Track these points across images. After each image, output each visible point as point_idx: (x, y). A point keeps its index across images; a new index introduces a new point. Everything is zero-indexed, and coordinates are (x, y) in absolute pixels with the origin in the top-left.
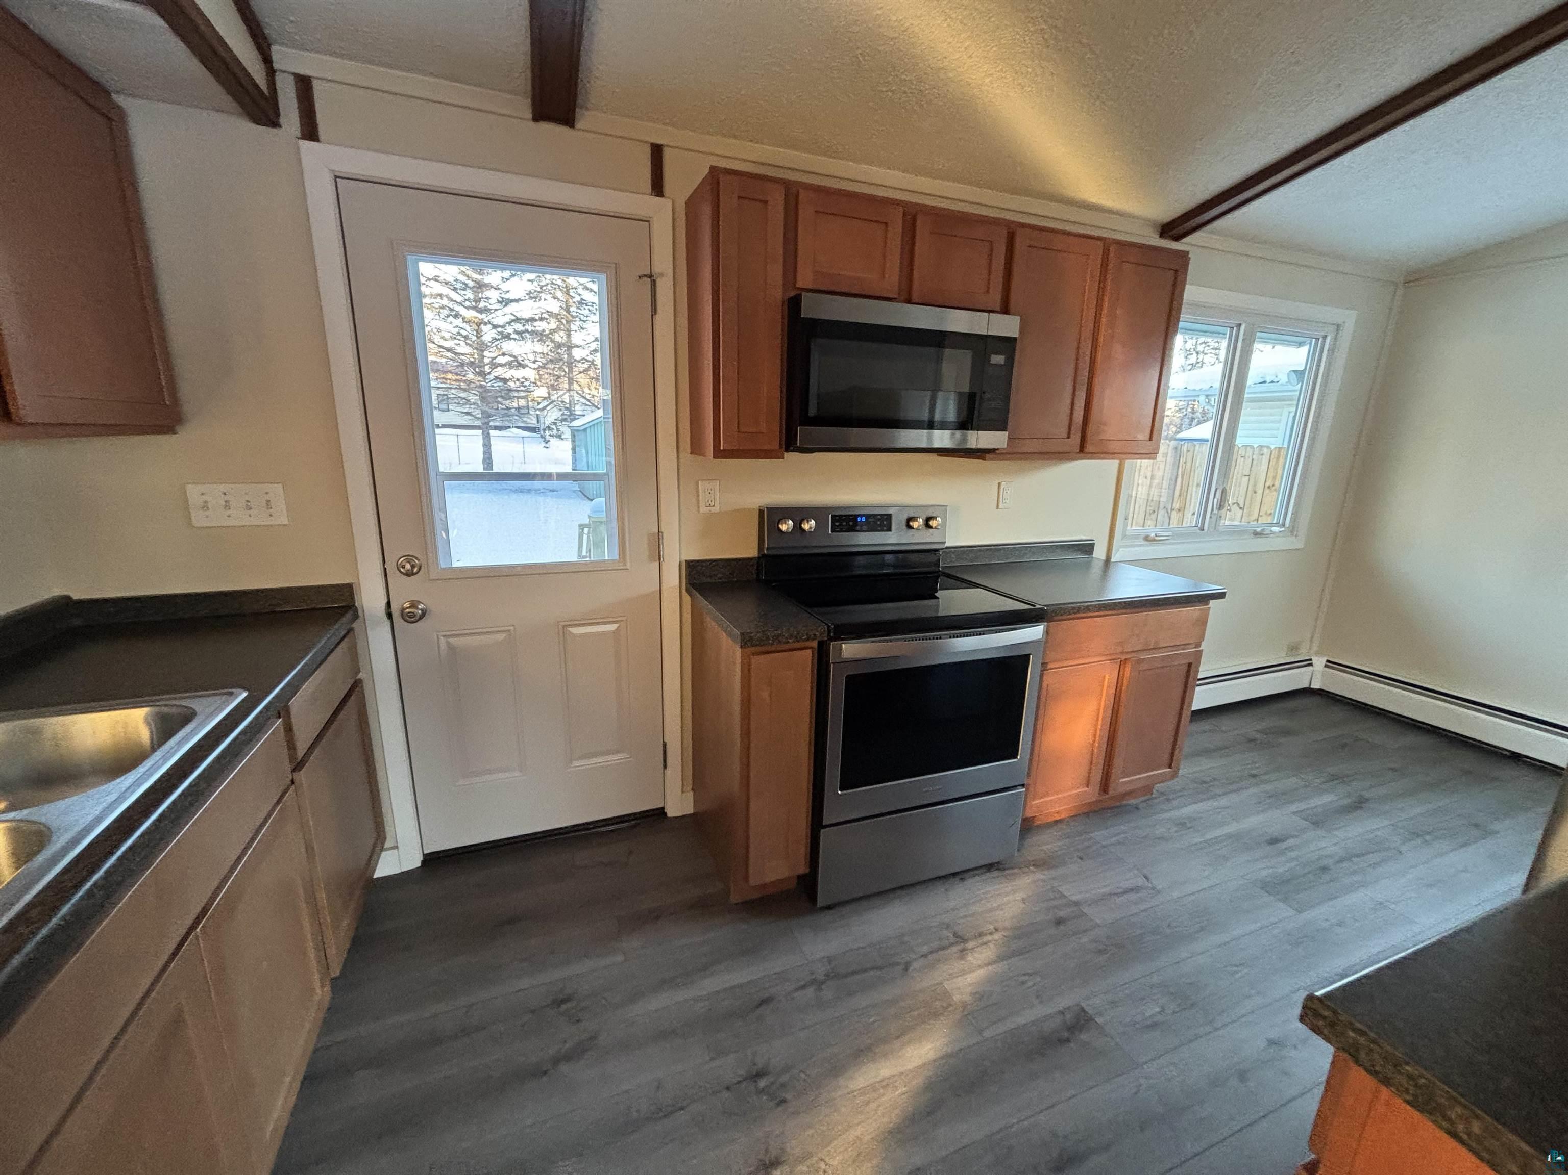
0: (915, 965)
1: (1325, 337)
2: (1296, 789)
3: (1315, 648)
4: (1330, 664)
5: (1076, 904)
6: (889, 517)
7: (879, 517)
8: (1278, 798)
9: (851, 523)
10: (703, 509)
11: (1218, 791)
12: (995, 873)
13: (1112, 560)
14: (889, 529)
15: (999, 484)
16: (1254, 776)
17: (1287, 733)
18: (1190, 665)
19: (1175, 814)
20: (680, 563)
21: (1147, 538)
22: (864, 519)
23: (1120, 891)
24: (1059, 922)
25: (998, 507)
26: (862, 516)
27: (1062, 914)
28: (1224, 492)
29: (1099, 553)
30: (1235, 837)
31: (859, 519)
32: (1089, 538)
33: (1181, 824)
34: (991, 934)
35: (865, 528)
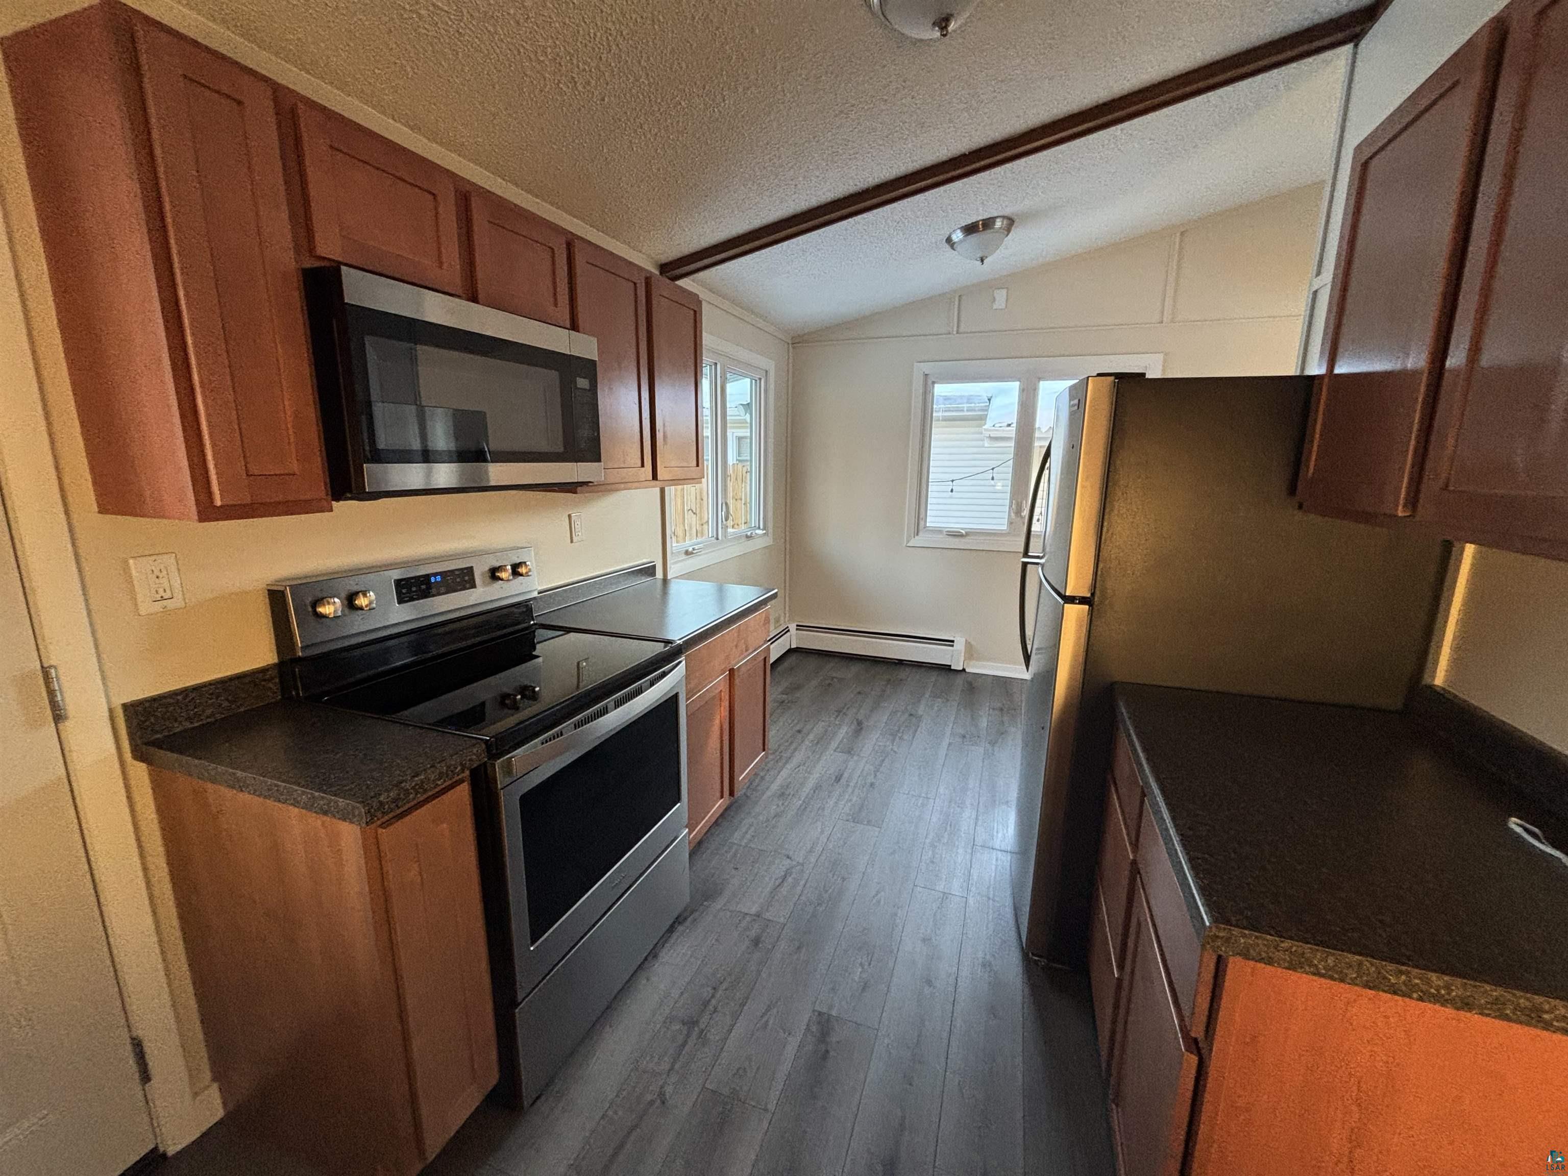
0: (669, 1090)
1: (760, 379)
2: (826, 731)
3: (787, 619)
4: (800, 627)
5: (758, 915)
6: (470, 571)
7: (457, 573)
8: (822, 741)
9: (423, 587)
10: (146, 607)
11: (788, 754)
12: (681, 928)
13: (669, 578)
14: (473, 586)
15: (569, 516)
16: (799, 731)
17: (798, 687)
18: (765, 659)
19: (775, 787)
20: (111, 711)
21: (687, 553)
22: (439, 578)
23: (780, 880)
24: (756, 942)
25: (572, 542)
26: (435, 575)
27: (753, 933)
28: (726, 504)
29: (659, 574)
30: (817, 788)
31: (433, 580)
32: (649, 560)
33: (782, 795)
34: (713, 996)
35: (443, 590)
